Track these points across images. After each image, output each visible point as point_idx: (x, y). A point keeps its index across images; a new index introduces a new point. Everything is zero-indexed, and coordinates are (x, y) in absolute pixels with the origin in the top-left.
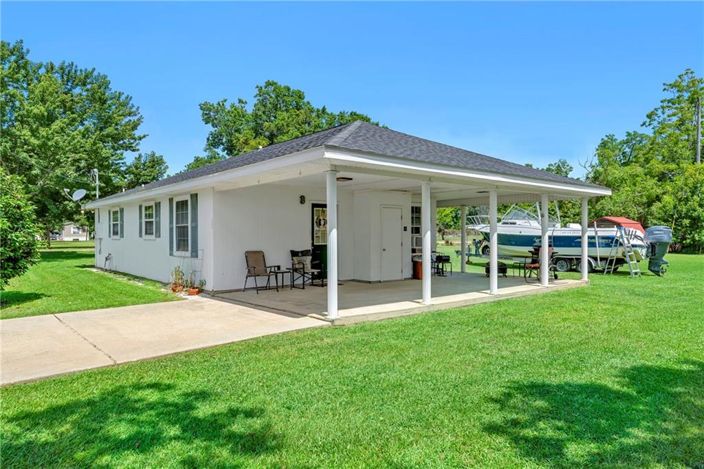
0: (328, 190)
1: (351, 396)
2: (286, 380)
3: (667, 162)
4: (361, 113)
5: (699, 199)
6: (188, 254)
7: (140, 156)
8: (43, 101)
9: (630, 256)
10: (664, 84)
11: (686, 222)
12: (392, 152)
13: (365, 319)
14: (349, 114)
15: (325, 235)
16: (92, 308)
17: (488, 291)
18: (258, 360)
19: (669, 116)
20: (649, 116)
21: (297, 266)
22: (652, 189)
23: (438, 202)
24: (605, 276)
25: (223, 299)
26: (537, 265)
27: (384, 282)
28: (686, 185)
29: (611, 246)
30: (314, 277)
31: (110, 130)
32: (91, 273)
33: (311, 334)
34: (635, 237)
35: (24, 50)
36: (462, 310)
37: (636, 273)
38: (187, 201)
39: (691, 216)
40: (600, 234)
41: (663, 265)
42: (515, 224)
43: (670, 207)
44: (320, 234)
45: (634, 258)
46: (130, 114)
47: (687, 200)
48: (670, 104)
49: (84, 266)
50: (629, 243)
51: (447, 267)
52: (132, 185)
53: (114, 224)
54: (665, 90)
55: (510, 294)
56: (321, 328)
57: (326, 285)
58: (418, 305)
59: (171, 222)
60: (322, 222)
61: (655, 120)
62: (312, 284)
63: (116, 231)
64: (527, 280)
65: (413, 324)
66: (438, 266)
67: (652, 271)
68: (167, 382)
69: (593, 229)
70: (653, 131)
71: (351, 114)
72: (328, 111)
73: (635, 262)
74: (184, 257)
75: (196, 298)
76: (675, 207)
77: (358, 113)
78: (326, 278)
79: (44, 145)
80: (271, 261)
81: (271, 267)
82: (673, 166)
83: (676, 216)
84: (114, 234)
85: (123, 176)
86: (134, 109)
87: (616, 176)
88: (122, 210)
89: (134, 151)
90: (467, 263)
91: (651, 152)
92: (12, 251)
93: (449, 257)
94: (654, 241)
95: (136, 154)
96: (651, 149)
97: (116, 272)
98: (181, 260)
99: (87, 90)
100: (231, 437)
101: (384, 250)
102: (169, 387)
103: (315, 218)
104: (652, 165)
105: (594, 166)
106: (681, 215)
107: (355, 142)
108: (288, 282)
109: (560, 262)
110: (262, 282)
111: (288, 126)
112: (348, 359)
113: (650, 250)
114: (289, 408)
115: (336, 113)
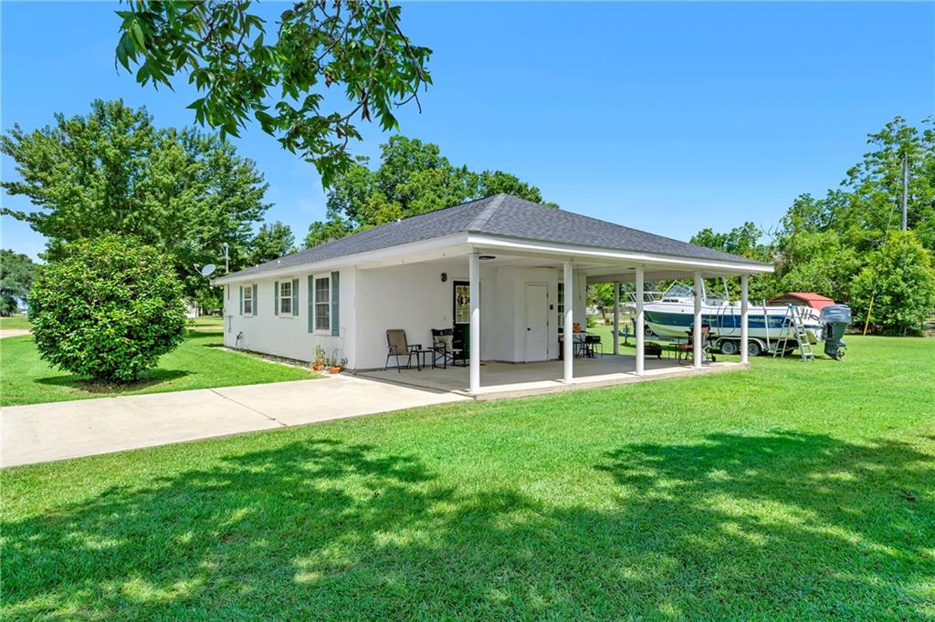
0: (471, 267)
1: (491, 452)
2: (435, 440)
3: (872, 228)
4: (508, 173)
5: (902, 272)
6: (329, 332)
7: (265, 226)
8: (173, 170)
9: (802, 338)
10: (868, 135)
11: (887, 299)
12: (534, 233)
13: (506, 395)
14: (494, 173)
15: (467, 314)
16: (242, 384)
17: (634, 373)
18: (408, 426)
19: (874, 173)
20: (850, 173)
21: (439, 346)
22: (848, 260)
23: (588, 278)
24: (775, 360)
25: (365, 377)
26: (691, 346)
27: (529, 362)
28: (888, 256)
29: (781, 327)
30: (456, 357)
31: (235, 199)
32: (221, 351)
33: (455, 407)
34: (810, 317)
35: (149, 117)
36: (604, 389)
37: (808, 357)
38: (328, 279)
39: (893, 292)
40: (769, 313)
41: (840, 348)
42: (677, 301)
43: (868, 281)
44: (461, 313)
45: (807, 339)
46: (254, 181)
47: (888, 273)
48: (876, 158)
49: (212, 345)
50: (801, 323)
51: (597, 348)
52: (258, 259)
53: (246, 302)
54: (869, 141)
55: (657, 376)
56: (464, 402)
57: (468, 365)
58: (559, 384)
59: (310, 300)
60: (464, 301)
61: (857, 177)
62: (454, 364)
63: (248, 308)
64: (680, 363)
65: (551, 401)
66: (587, 347)
67: (829, 354)
68: (335, 440)
69: (762, 308)
70: (854, 191)
71: (496, 173)
72: (470, 170)
73: (808, 344)
74: (326, 336)
75: (339, 376)
76: (874, 281)
77: (504, 172)
78: (468, 358)
79: (172, 218)
80: (413, 339)
81: (412, 346)
82: (877, 233)
83: (875, 292)
84: (246, 311)
85: (249, 249)
86: (258, 176)
87: (805, 244)
88: (255, 287)
89: (258, 220)
90: (623, 345)
91: (852, 215)
92: (165, 329)
93: (599, 337)
94: (831, 321)
95: (260, 224)
96: (852, 212)
97: (249, 352)
98: (321, 338)
99: (210, 155)
100: (396, 473)
101: (529, 329)
102: (337, 443)
103: (457, 295)
104: (852, 232)
105: (779, 234)
106: (881, 291)
107: (497, 225)
108: (429, 361)
109: (726, 343)
110: (403, 361)
111: (423, 187)
112: (488, 426)
113: (826, 331)
114: (439, 458)
115: (479, 172)
